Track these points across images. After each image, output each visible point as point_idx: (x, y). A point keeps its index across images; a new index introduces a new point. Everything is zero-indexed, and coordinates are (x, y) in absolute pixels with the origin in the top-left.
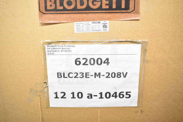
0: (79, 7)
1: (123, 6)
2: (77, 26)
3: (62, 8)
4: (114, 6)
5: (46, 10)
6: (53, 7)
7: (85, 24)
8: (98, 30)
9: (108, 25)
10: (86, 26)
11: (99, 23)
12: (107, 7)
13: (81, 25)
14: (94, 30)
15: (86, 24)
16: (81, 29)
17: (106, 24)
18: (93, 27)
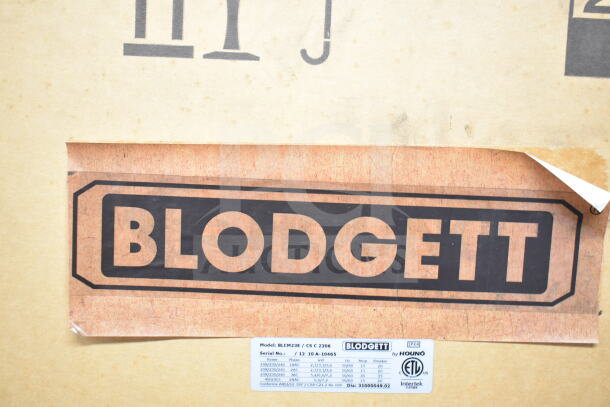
0: (281, 262)
1: (515, 272)
2: (264, 359)
3: (191, 262)
4: (467, 271)
5: (108, 268)
6: (146, 256)
7: (307, 350)
8: (375, 382)
9: (427, 361)
10: (315, 359)
11: (384, 348)
12: (432, 272)
13: (289, 352)
14: (356, 381)
15: (312, 350)
16: (288, 374)
17: (419, 357)
18: (348, 367)
